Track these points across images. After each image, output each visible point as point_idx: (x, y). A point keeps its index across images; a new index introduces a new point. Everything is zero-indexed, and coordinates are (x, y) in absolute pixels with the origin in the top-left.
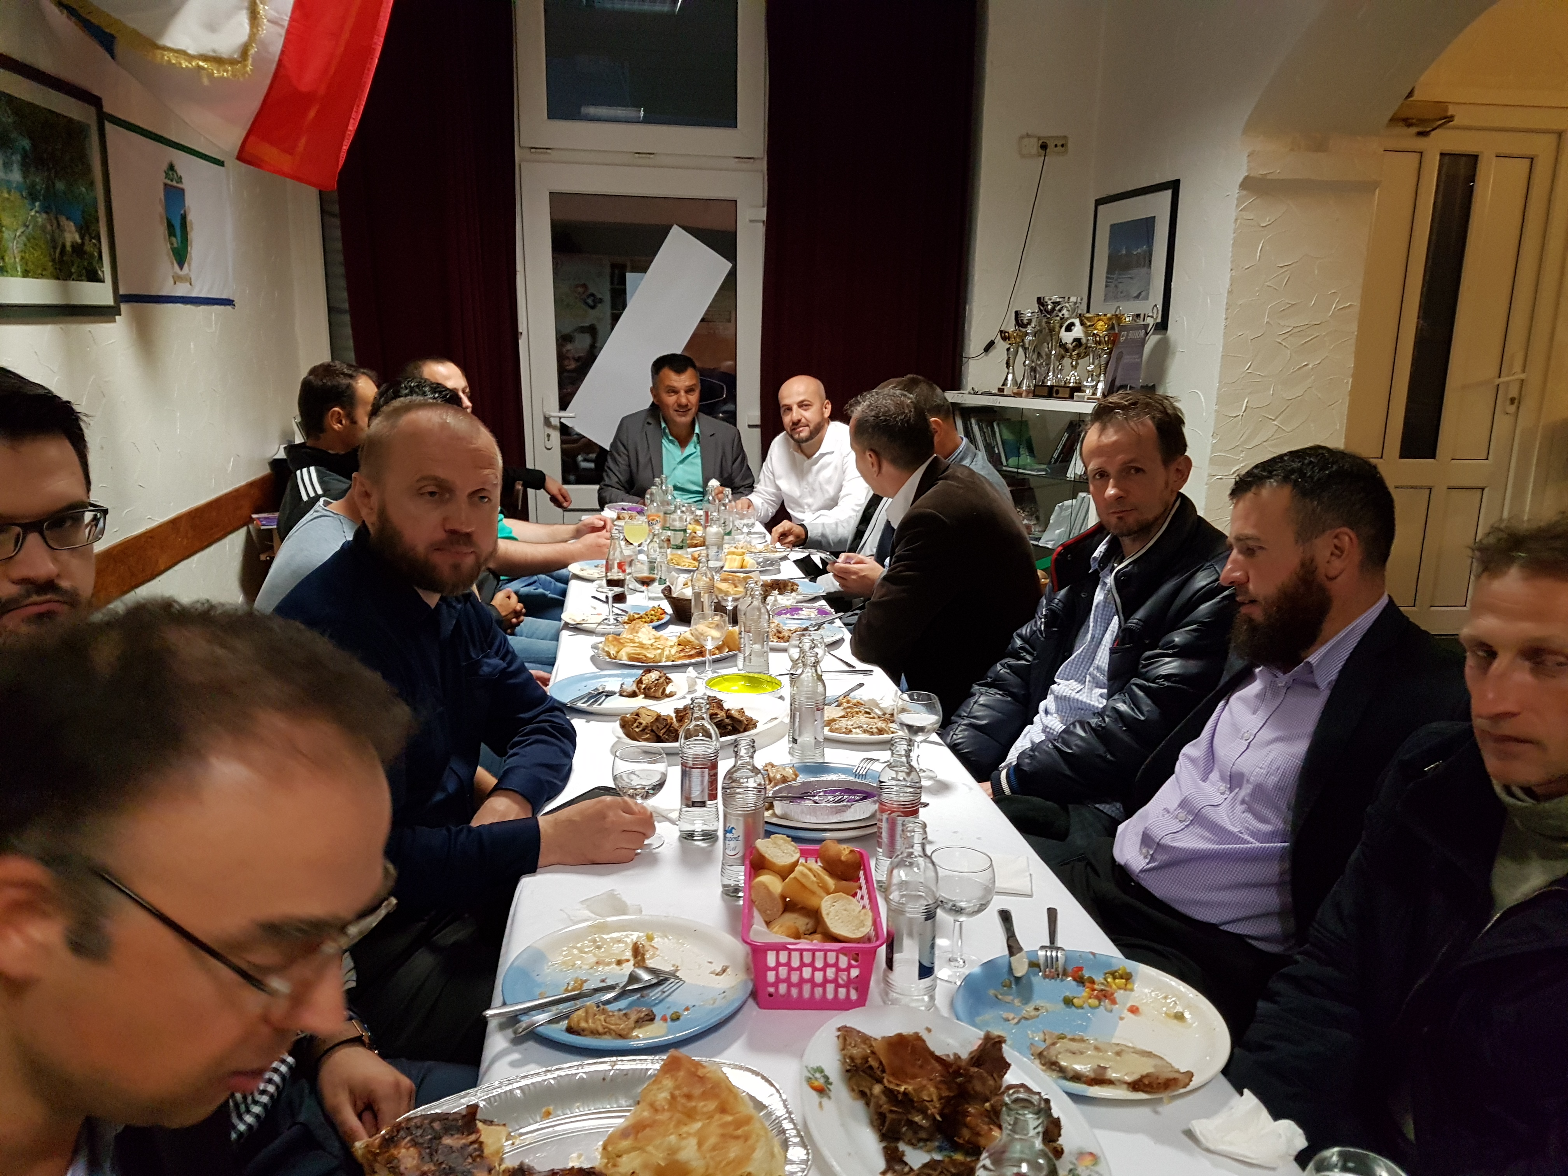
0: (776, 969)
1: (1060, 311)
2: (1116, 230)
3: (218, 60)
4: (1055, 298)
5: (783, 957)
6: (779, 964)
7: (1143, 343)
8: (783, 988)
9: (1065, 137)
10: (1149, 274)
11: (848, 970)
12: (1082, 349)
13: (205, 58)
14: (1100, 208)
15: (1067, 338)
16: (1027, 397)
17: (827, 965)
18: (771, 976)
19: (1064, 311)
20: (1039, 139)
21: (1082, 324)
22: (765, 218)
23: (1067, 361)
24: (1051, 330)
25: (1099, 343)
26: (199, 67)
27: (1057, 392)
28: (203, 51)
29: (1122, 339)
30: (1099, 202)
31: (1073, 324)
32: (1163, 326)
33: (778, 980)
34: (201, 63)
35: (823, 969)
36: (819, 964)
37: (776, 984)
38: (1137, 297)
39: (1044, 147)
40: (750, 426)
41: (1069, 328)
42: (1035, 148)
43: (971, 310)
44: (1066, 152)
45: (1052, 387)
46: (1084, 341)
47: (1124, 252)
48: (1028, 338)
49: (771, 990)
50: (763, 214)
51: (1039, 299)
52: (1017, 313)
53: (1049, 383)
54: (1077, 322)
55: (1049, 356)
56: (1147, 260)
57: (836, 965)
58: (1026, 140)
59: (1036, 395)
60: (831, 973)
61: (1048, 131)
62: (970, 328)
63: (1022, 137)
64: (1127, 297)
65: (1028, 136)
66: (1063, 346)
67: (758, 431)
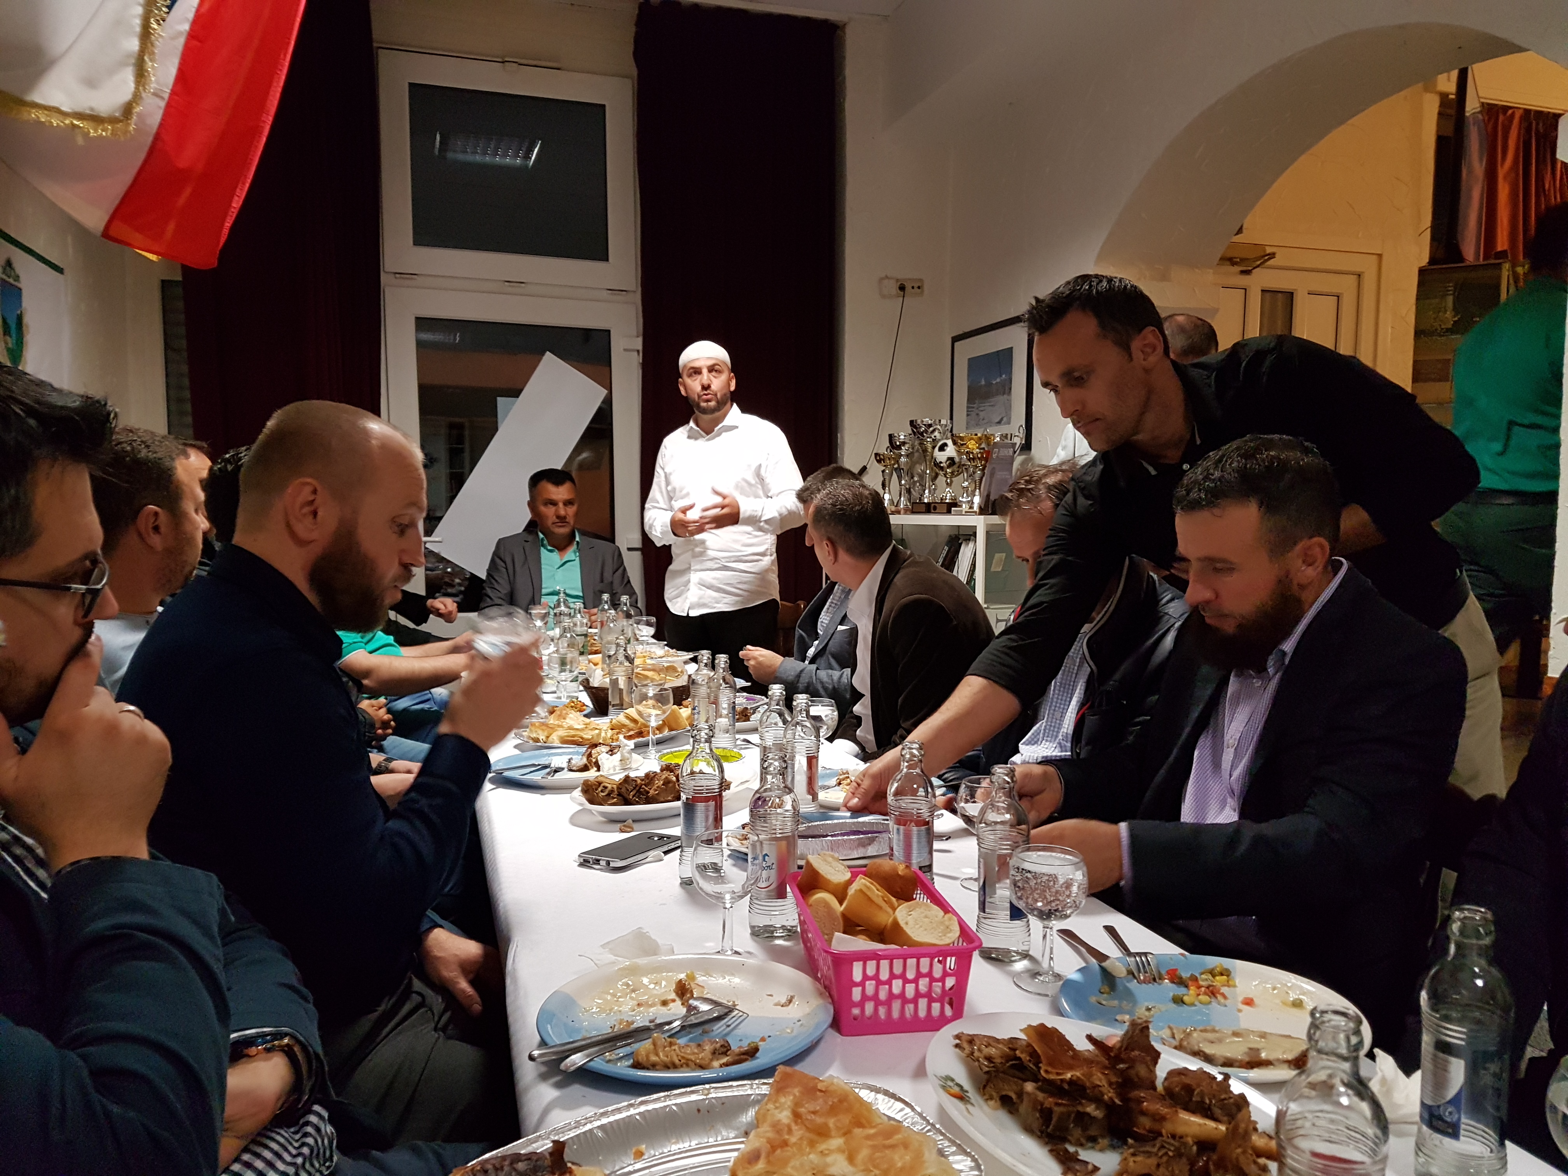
0: (862, 984)
1: (934, 431)
2: (973, 363)
3: (95, 119)
4: (928, 421)
5: (871, 967)
6: (866, 977)
7: (1012, 459)
8: (869, 1008)
9: (921, 280)
10: (1009, 401)
11: (942, 980)
12: (955, 467)
13: (80, 116)
14: (957, 344)
15: (941, 457)
16: (905, 513)
17: (919, 975)
18: (856, 994)
19: (936, 433)
20: (897, 280)
21: (955, 443)
22: (640, 348)
23: (941, 480)
24: (925, 451)
25: (974, 459)
26: (74, 126)
27: (935, 508)
28: (78, 109)
29: (994, 456)
30: (955, 339)
31: (945, 445)
32: (1027, 446)
33: (865, 998)
34: (75, 122)
35: (915, 981)
36: (910, 975)
37: (861, 1004)
38: (999, 422)
39: (902, 288)
41: (942, 448)
42: (894, 289)
43: (842, 438)
44: (922, 292)
45: (929, 504)
46: (957, 460)
47: (983, 383)
48: (903, 459)
49: (856, 1011)
50: (638, 344)
51: (912, 422)
52: (891, 436)
53: (926, 501)
54: (949, 442)
55: (922, 476)
56: (1006, 388)
57: (929, 974)
58: (886, 282)
59: (913, 512)
60: (923, 983)
61: (906, 274)
62: (842, 454)
63: (881, 280)
64: (990, 423)
65: (887, 277)
66: (937, 465)
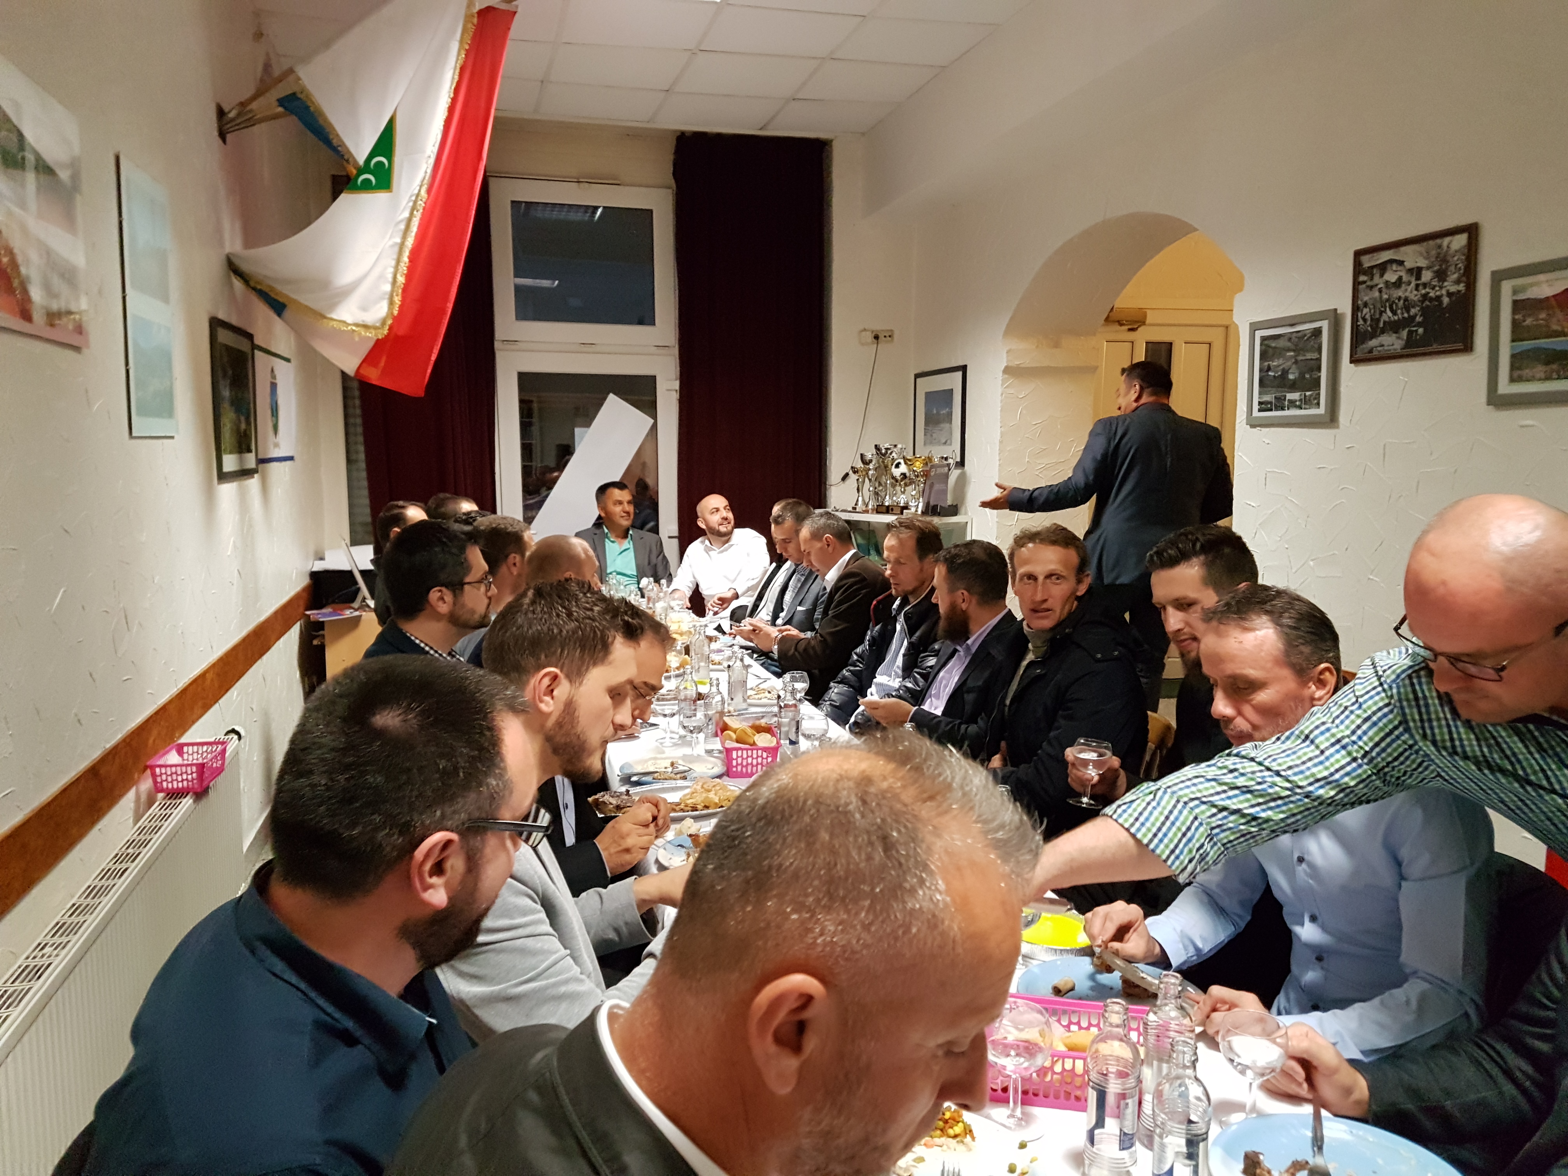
0: (736, 759)
1: (891, 453)
2: (929, 395)
4: (887, 445)
5: (740, 753)
6: (738, 757)
7: (947, 476)
8: (739, 768)
9: (892, 331)
10: (951, 428)
11: (766, 759)
12: (907, 481)
13: (357, 325)
14: (918, 380)
15: (897, 472)
16: (872, 513)
17: (758, 757)
18: (734, 763)
19: (894, 454)
20: (872, 332)
21: (906, 463)
22: (677, 388)
23: (898, 488)
24: (886, 467)
25: (917, 476)
26: (353, 331)
27: (892, 510)
28: (356, 320)
29: (932, 474)
30: (917, 376)
31: (899, 463)
32: (961, 464)
33: (737, 764)
34: (355, 328)
35: (757, 758)
36: (755, 756)
37: (736, 767)
38: (945, 443)
39: (876, 337)
40: (670, 537)
41: (897, 466)
42: (869, 337)
43: (830, 451)
44: (893, 340)
45: (888, 507)
46: (908, 475)
47: (935, 412)
48: (871, 472)
49: (734, 769)
50: (676, 385)
51: (876, 446)
52: (862, 455)
53: (887, 504)
54: (902, 461)
55: (886, 484)
56: (949, 417)
57: (762, 756)
58: (864, 333)
59: (878, 512)
60: (760, 760)
61: (879, 326)
62: (830, 463)
63: (862, 331)
64: (939, 443)
65: (865, 330)
66: (893, 478)
67: (676, 541)
